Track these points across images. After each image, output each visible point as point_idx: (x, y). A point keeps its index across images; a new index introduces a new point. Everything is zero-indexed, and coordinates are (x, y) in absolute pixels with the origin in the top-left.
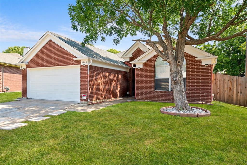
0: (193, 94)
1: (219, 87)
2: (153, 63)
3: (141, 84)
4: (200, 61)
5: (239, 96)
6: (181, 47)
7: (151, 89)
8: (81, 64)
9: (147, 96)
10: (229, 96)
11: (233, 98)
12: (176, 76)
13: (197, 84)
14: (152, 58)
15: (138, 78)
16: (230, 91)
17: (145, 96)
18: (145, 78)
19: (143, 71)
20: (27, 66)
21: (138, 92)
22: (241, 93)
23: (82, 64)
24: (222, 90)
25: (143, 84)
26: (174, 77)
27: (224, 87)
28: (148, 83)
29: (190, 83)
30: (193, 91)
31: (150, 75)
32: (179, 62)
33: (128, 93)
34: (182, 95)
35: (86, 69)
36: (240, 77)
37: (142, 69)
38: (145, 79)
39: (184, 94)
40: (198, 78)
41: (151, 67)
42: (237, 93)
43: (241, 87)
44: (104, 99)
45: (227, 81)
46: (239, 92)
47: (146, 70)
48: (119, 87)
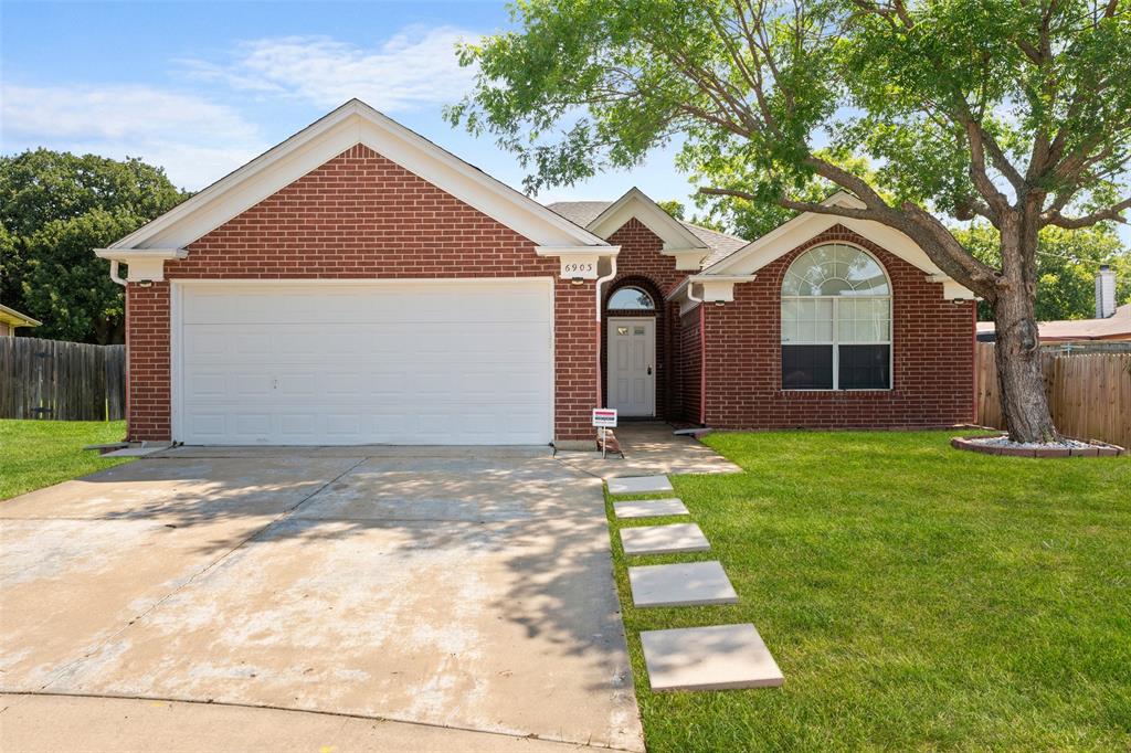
0: (918, 397)
2: (774, 284)
3: (729, 365)
7: (769, 384)
8: (559, 273)
9: (752, 412)
13: (931, 364)
14: (771, 265)
15: (715, 342)
17: (745, 412)
18: (742, 341)
19: (733, 313)
21: (715, 398)
23: (564, 275)
25: (736, 365)
28: (756, 360)
29: (906, 359)
30: (918, 388)
31: (765, 332)
35: (586, 299)
37: (732, 308)
38: (744, 346)
40: (934, 345)
41: (766, 298)
47: (747, 313)
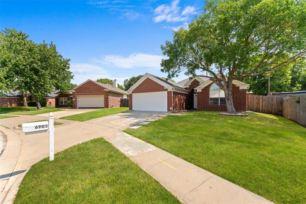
1: (250, 102)
4: (238, 87)
5: (264, 108)
6: (230, 81)
10: (257, 108)
11: (260, 109)
12: (229, 96)
16: (257, 105)
20: (133, 92)
22: (265, 106)
24: (252, 105)
26: (227, 97)
27: (253, 102)
32: (230, 89)
33: (189, 107)
34: (232, 106)
36: (264, 96)
39: (233, 105)
42: (262, 106)
43: (265, 102)
44: (179, 110)
45: (255, 98)
46: (264, 105)
48: (184, 103)
